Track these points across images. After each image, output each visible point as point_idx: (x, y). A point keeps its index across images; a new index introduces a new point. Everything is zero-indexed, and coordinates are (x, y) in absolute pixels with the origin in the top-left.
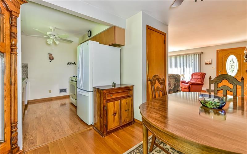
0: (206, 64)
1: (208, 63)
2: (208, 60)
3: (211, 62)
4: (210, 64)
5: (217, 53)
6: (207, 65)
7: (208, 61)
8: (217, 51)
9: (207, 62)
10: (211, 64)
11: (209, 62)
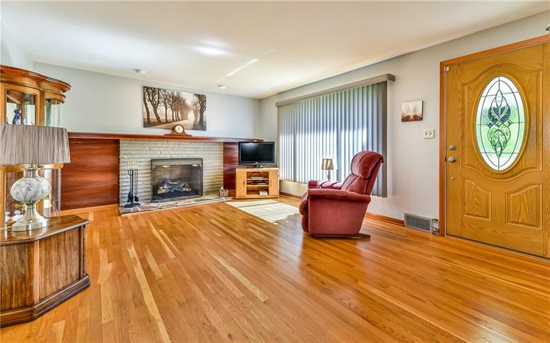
0: (406, 119)
1: (411, 114)
2: (411, 105)
3: (419, 113)
4: (417, 118)
5: (442, 72)
6: (407, 123)
7: (409, 108)
8: (442, 65)
9: (409, 111)
10: (421, 119)
11: (415, 110)
